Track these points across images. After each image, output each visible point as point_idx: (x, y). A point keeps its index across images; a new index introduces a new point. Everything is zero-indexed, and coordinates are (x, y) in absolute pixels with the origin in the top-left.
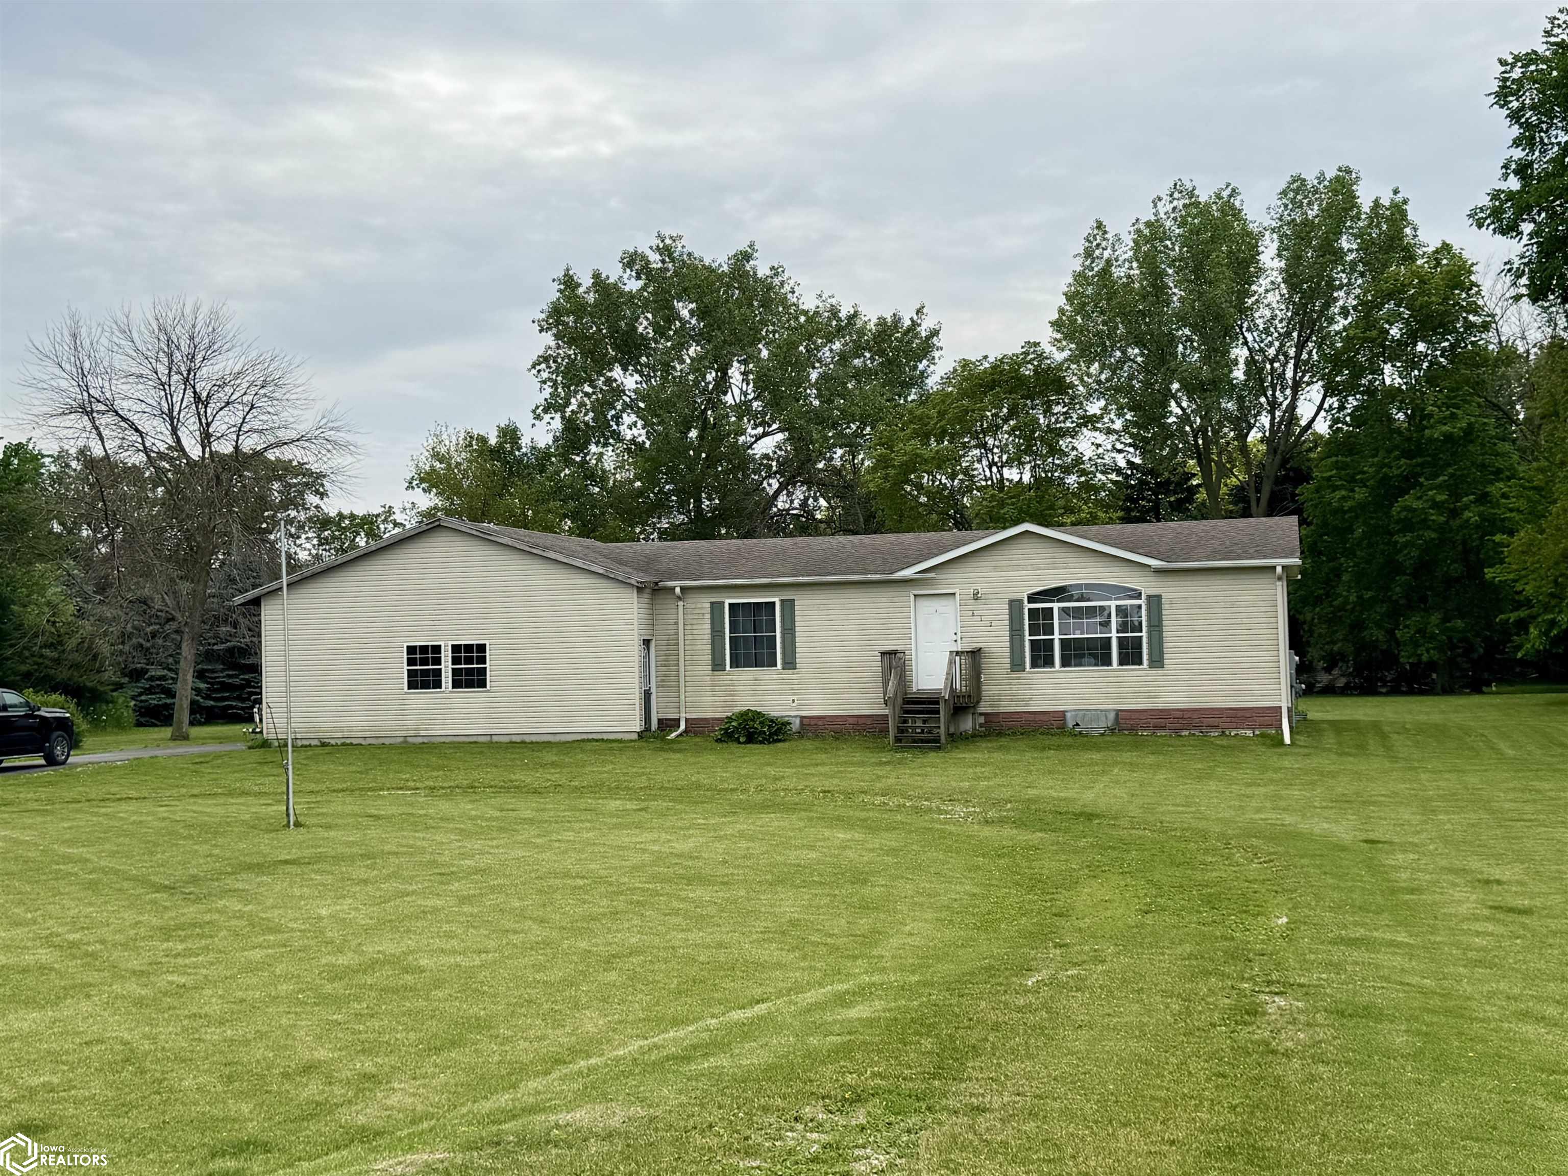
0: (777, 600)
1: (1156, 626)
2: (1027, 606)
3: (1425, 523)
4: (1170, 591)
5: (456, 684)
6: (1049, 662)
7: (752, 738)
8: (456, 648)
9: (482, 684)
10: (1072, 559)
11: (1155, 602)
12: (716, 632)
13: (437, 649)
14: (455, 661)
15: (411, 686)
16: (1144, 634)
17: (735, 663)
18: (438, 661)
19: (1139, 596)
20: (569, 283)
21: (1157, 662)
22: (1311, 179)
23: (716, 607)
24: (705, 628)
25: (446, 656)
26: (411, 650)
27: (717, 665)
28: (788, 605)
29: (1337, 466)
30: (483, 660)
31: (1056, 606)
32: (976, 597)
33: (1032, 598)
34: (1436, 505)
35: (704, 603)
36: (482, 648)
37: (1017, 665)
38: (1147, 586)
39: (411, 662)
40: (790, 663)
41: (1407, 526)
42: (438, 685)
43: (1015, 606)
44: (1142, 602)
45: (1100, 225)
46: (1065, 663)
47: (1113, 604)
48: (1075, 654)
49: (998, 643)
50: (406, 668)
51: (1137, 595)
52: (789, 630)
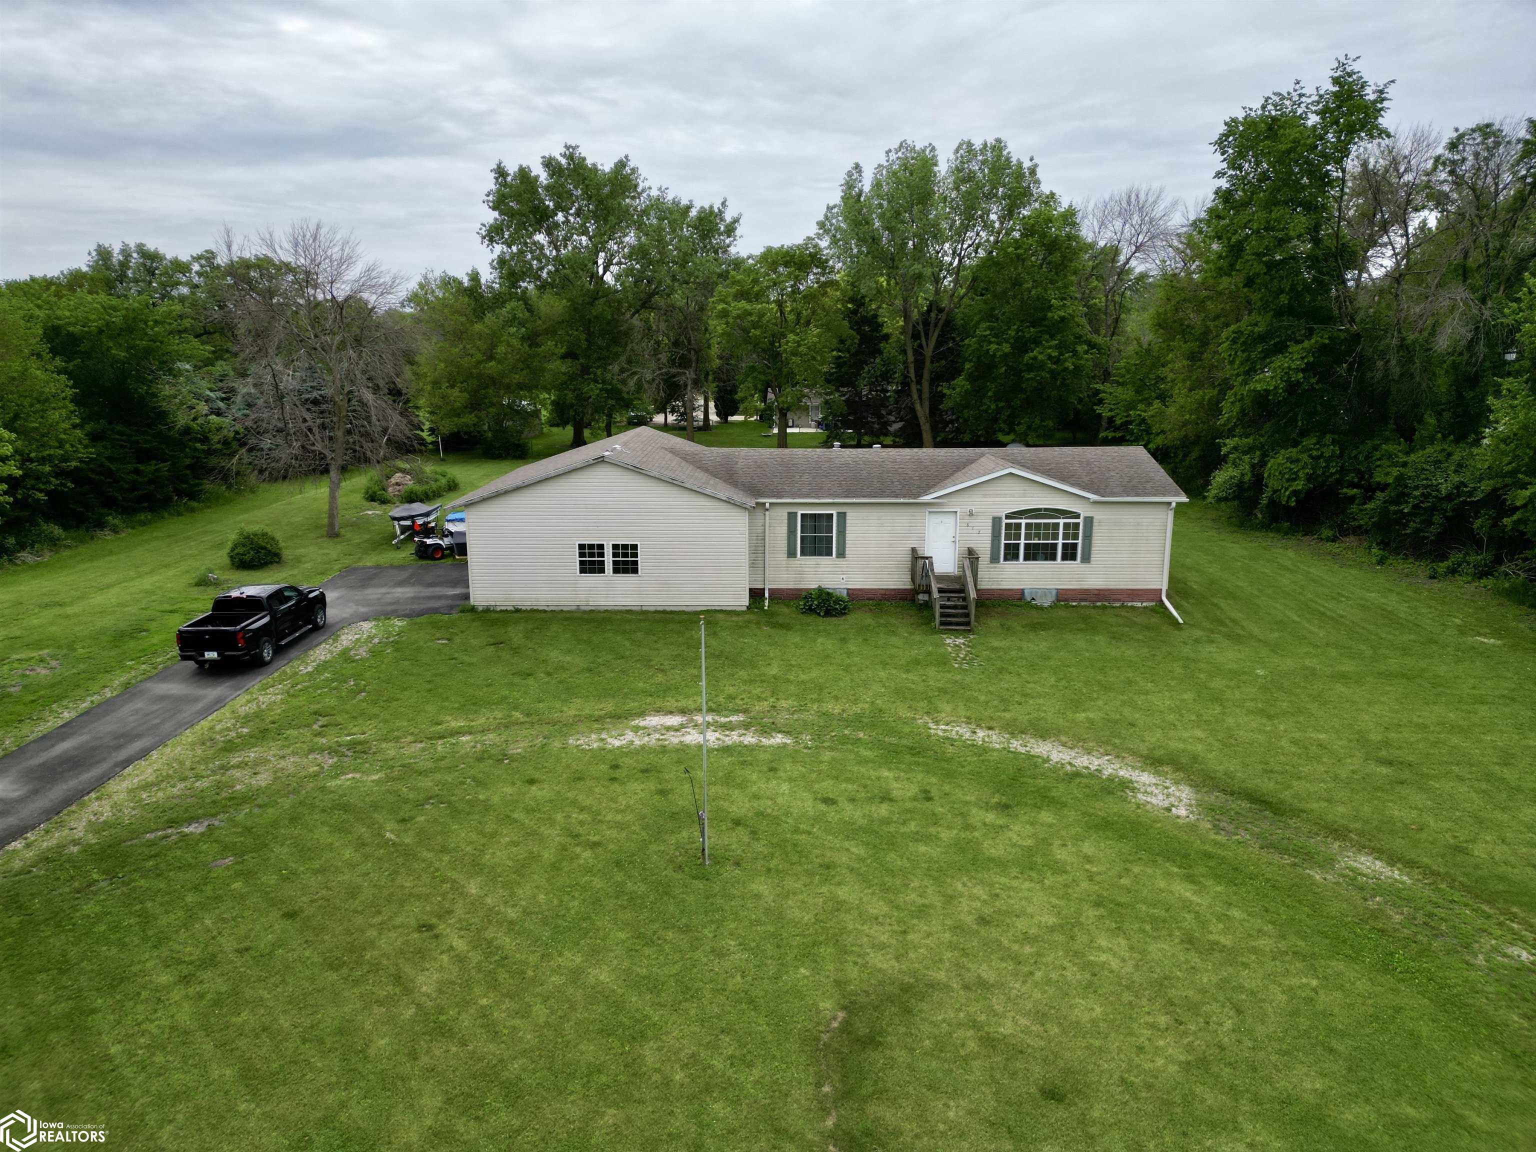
0: (834, 512)
1: (1088, 537)
2: (1005, 521)
4: (1099, 515)
5: (616, 571)
6: (1016, 557)
8: (615, 547)
10: (1037, 491)
11: (1089, 521)
12: (791, 532)
13: (601, 547)
14: (615, 555)
16: (1080, 542)
17: (803, 553)
18: (602, 555)
20: (501, 172)
21: (1086, 559)
23: (792, 516)
24: (783, 530)
25: (608, 552)
27: (791, 554)
28: (842, 516)
30: (636, 555)
31: (1023, 522)
32: (971, 514)
33: (1007, 517)
35: (783, 513)
36: (635, 547)
37: (994, 559)
38: (1084, 511)
39: (582, 555)
40: (841, 554)
42: (602, 571)
43: (996, 521)
44: (1080, 521)
45: (856, 167)
46: (1026, 558)
47: (1061, 522)
48: (1033, 553)
49: (983, 544)
50: (578, 559)
51: (1078, 516)
52: (842, 532)
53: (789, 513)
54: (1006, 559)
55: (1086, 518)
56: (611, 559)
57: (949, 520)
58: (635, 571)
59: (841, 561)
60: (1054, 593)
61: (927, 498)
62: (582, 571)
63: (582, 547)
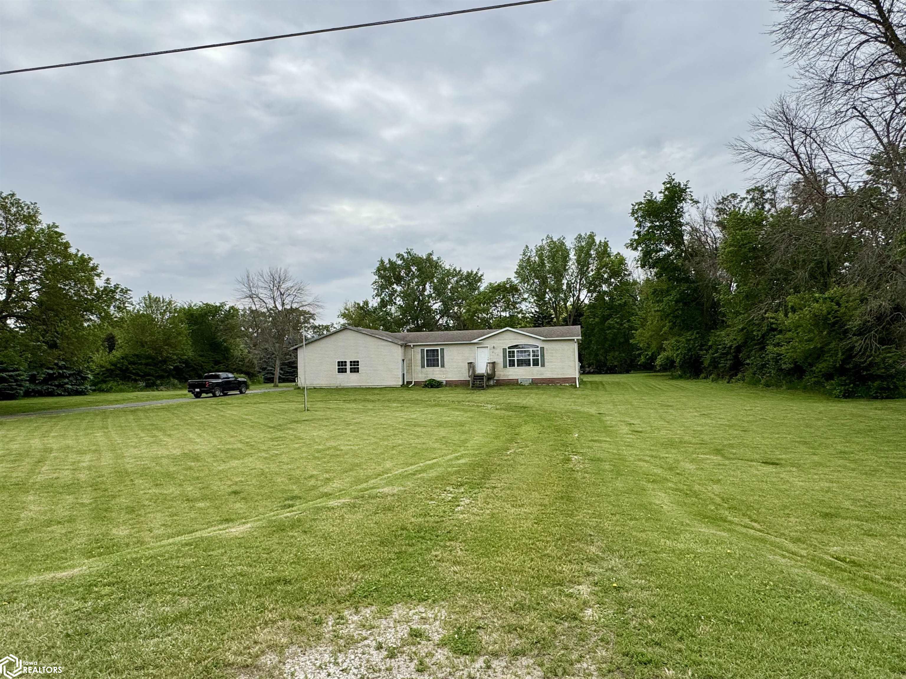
0: (439, 349)
1: (543, 356)
2: (508, 350)
3: (614, 328)
4: (546, 346)
5: (351, 372)
6: (514, 365)
7: (432, 387)
8: (351, 362)
9: (358, 372)
10: (520, 337)
11: (542, 349)
12: (423, 358)
13: (346, 362)
14: (351, 365)
15: (339, 372)
16: (539, 358)
17: (428, 366)
18: (346, 365)
19: (538, 347)
20: (382, 262)
21: (543, 365)
22: (583, 235)
23: (422, 351)
24: (419, 356)
25: (348, 364)
26: (339, 362)
27: (423, 366)
28: (442, 350)
29: (590, 312)
30: (358, 365)
31: (515, 350)
32: (494, 348)
33: (509, 348)
34: (617, 323)
35: (419, 349)
36: (358, 362)
37: (505, 366)
38: (540, 344)
39: (339, 366)
40: (443, 366)
41: (609, 328)
42: (346, 372)
43: (504, 350)
44: (539, 349)
45: (527, 247)
46: (518, 366)
47: (531, 350)
48: (521, 363)
49: (499, 360)
50: (337, 367)
52: (443, 357)
53: (421, 349)
54: (509, 366)
56: (349, 367)
57: (485, 350)
59: (442, 369)
60: (530, 380)
61: (475, 341)
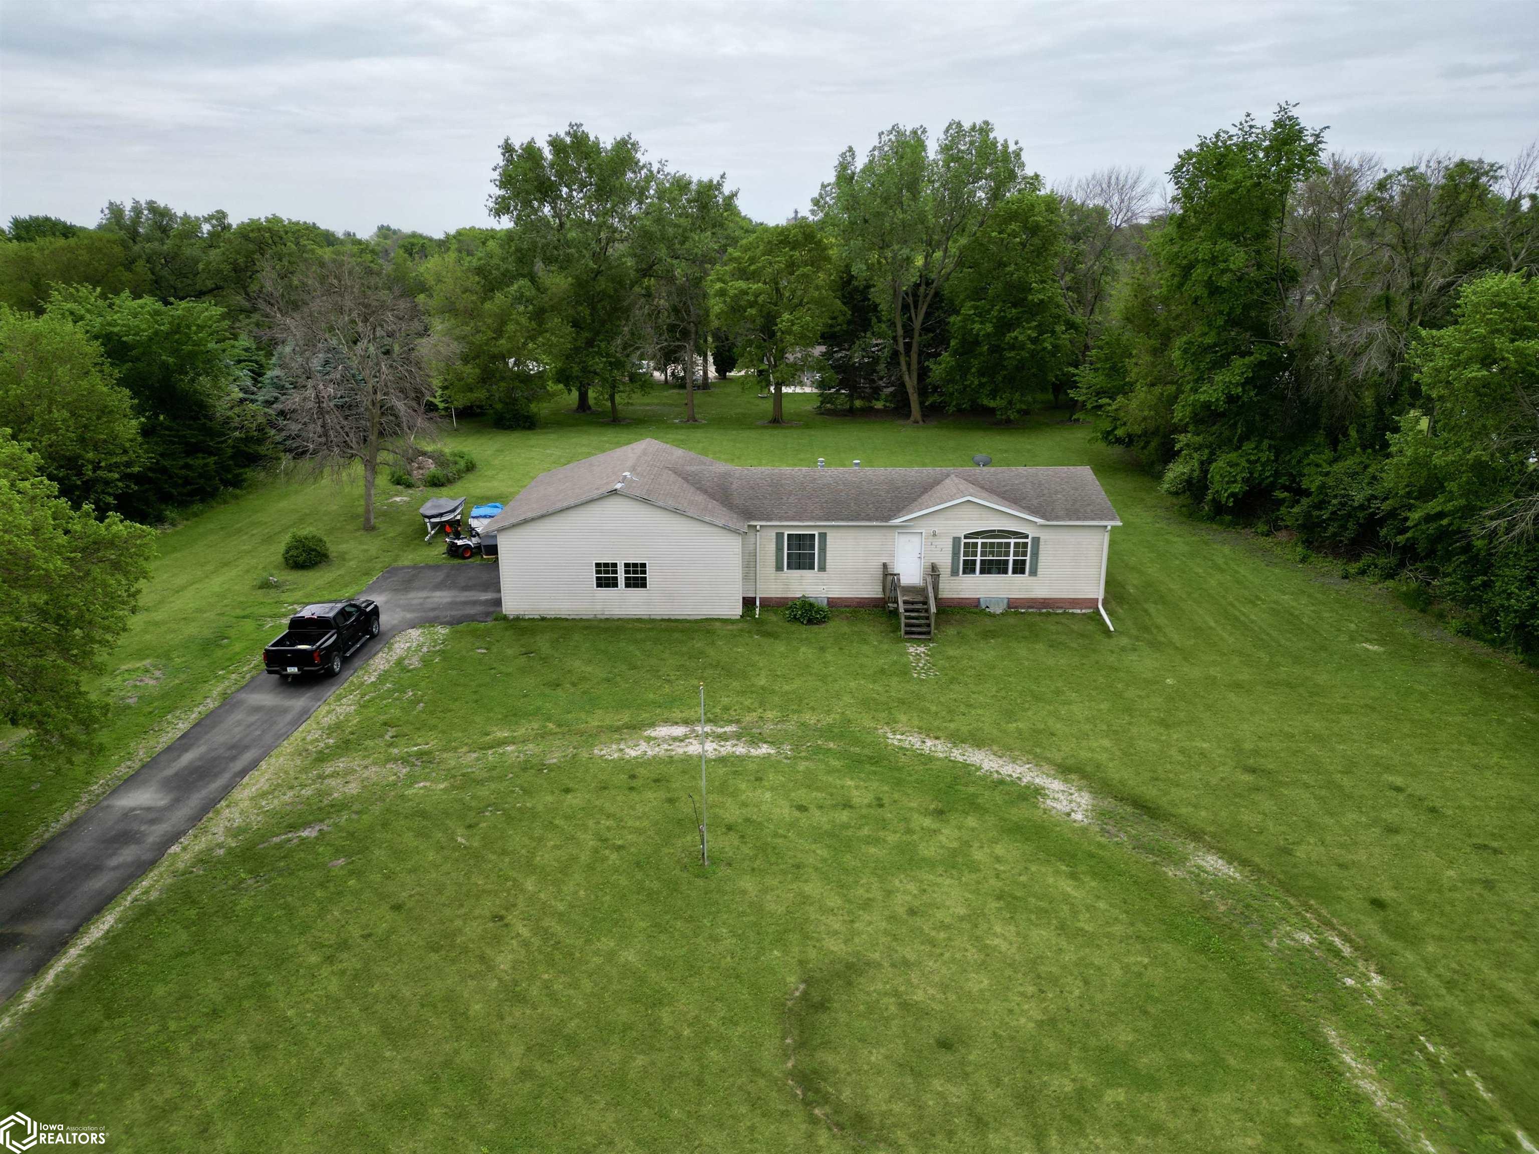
0: (816, 534)
1: (1035, 555)
2: (964, 541)
4: (1044, 536)
5: (628, 585)
6: (973, 571)
8: (627, 565)
10: (991, 515)
11: (1036, 541)
12: (779, 549)
13: (615, 565)
14: (627, 572)
16: (1028, 558)
17: (789, 567)
18: (615, 572)
21: (1034, 573)
23: (779, 536)
24: (772, 547)
25: (621, 570)
27: (779, 568)
28: (823, 536)
30: (644, 572)
31: (980, 541)
32: (934, 535)
33: (966, 537)
35: (772, 534)
36: (643, 565)
37: (955, 573)
38: (1031, 532)
39: (598, 572)
40: (822, 568)
42: (615, 585)
43: (956, 540)
44: (1029, 541)
46: (982, 572)
47: (1012, 541)
48: (988, 568)
49: (944, 560)
50: (595, 575)
51: (1027, 537)
52: (823, 549)
53: (777, 534)
54: (964, 573)
55: (1033, 538)
56: (624, 575)
57: (916, 540)
58: (644, 585)
59: (822, 574)
60: (1006, 601)
61: (897, 521)
62: (599, 585)
63: (598, 565)
